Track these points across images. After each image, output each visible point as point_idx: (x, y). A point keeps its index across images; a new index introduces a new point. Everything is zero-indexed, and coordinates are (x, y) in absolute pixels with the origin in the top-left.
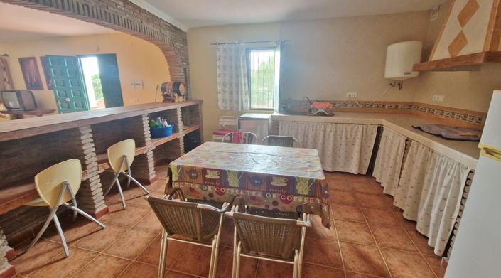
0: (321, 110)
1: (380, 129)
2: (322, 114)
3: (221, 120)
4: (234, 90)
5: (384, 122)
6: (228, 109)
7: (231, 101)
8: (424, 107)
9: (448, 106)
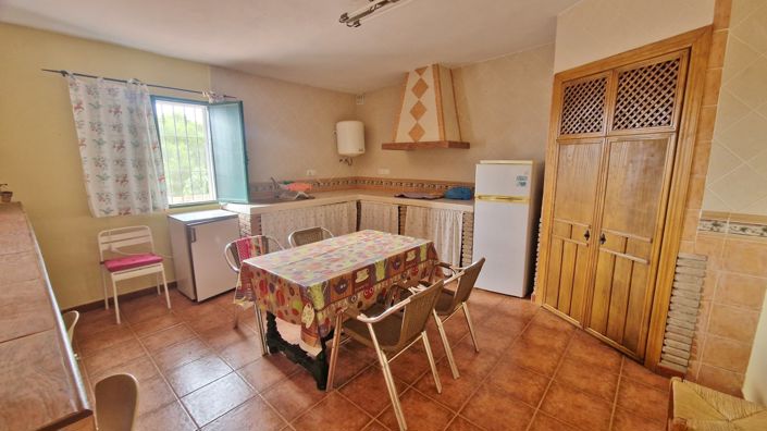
0: (301, 193)
1: (359, 204)
2: (302, 198)
3: (102, 240)
4: (132, 172)
5: (360, 197)
6: (115, 213)
7: (122, 195)
8: (372, 181)
9: (395, 177)
